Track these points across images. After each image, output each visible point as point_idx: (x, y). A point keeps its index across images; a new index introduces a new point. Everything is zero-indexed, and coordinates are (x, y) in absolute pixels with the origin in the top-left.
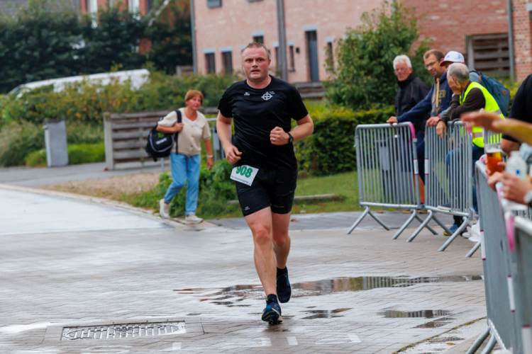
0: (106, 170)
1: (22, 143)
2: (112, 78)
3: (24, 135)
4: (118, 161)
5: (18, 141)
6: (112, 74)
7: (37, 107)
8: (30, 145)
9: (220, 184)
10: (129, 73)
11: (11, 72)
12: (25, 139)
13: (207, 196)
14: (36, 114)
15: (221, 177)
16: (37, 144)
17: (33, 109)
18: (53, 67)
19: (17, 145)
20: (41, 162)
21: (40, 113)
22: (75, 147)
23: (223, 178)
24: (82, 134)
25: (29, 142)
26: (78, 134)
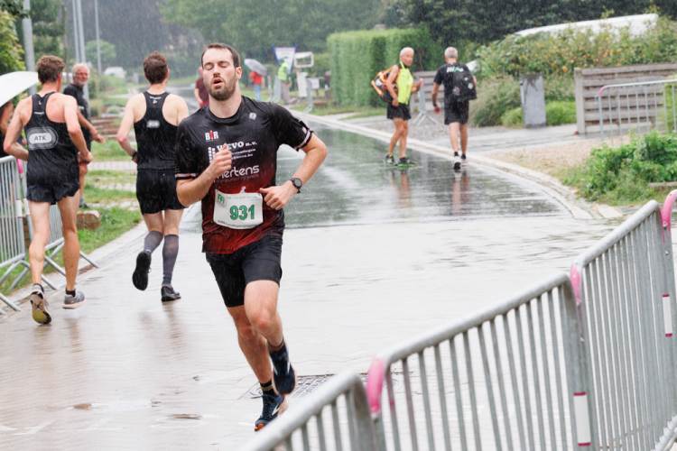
0: (577, 133)
1: (499, 99)
2: (603, 26)
3: (502, 91)
4: (589, 122)
5: (495, 98)
6: (602, 21)
7: (520, 58)
8: (509, 101)
9: (640, 163)
10: (630, 18)
11: (510, 18)
12: (502, 95)
13: (625, 177)
14: (518, 66)
15: (643, 155)
16: (516, 101)
17: (516, 61)
18: (556, 11)
19: (493, 101)
20: (518, 122)
21: (523, 65)
22: (554, 105)
23: (646, 155)
24: (566, 89)
25: (507, 99)
26: (562, 89)
